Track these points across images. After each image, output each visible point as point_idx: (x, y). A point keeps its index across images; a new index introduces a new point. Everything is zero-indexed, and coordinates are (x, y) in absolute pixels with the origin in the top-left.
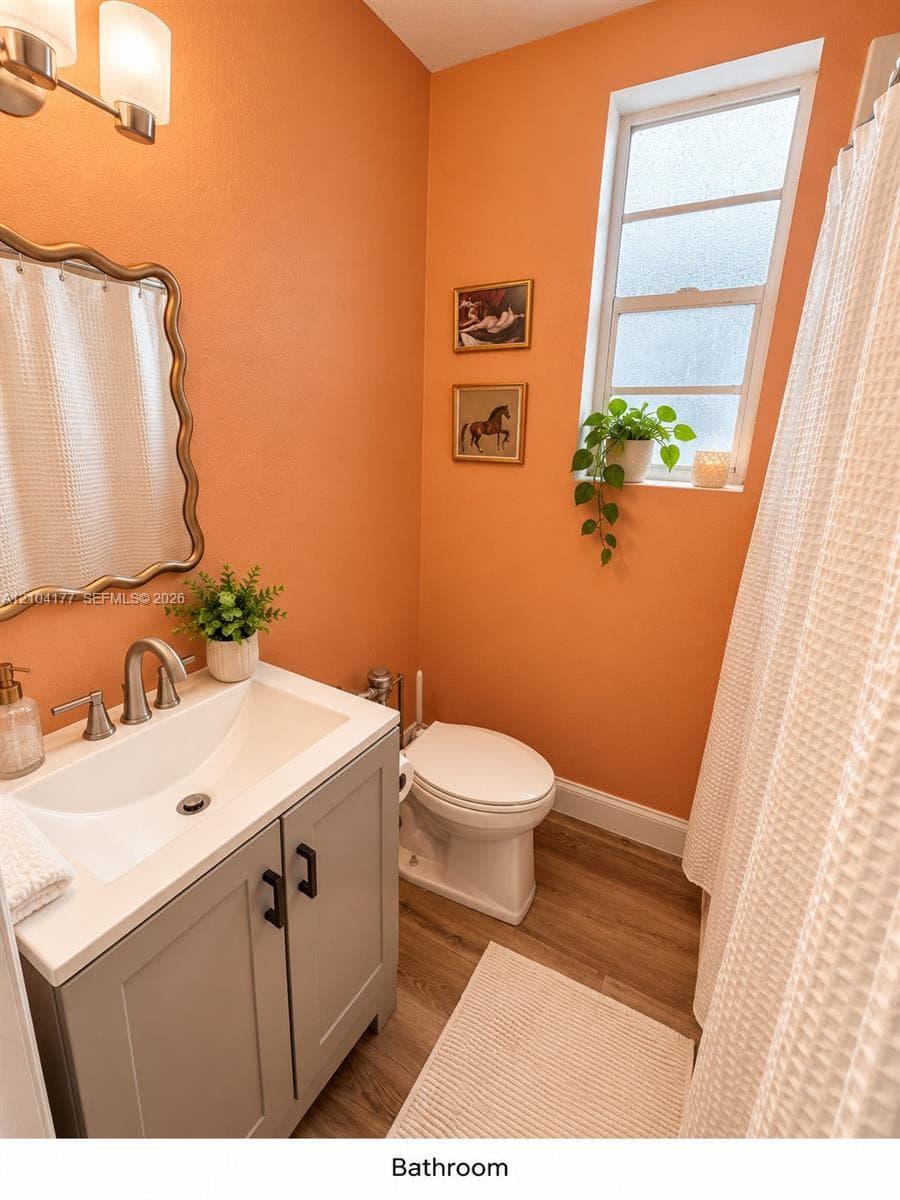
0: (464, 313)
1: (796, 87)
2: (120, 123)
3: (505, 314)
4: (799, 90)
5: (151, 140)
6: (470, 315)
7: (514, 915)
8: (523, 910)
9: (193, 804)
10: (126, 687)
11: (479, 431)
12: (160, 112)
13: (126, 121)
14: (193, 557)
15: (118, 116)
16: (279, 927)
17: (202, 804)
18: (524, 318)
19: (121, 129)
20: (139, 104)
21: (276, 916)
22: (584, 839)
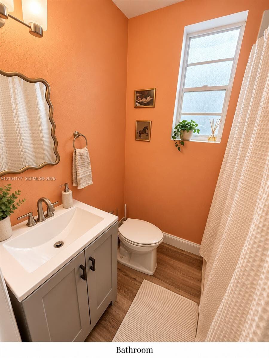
0: (137, 97)
1: (239, 26)
2: (31, 30)
3: (148, 98)
4: (240, 27)
5: (42, 36)
6: (139, 98)
7: (151, 273)
8: (153, 271)
9: (58, 244)
10: (38, 211)
11: (141, 133)
12: (44, 26)
13: (33, 30)
14: (57, 161)
15: (30, 27)
16: (85, 280)
17: (61, 245)
18: (153, 99)
19: (31, 32)
20: (37, 23)
21: (84, 277)
22: (171, 250)
